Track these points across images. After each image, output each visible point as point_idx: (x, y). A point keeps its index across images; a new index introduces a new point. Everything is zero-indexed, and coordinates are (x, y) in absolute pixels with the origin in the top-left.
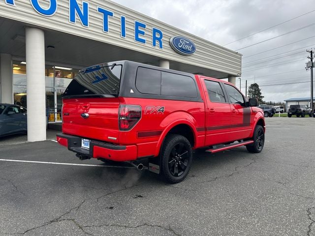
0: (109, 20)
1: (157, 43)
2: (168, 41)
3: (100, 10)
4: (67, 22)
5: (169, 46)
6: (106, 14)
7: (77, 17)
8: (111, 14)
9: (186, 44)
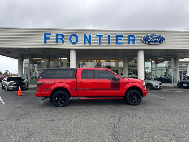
0: (101, 38)
1: (131, 42)
2: (140, 39)
3: (97, 36)
4: (83, 45)
5: (141, 42)
6: (100, 36)
7: (86, 41)
8: (102, 36)
9: (155, 38)
